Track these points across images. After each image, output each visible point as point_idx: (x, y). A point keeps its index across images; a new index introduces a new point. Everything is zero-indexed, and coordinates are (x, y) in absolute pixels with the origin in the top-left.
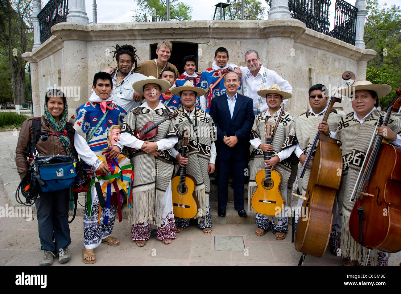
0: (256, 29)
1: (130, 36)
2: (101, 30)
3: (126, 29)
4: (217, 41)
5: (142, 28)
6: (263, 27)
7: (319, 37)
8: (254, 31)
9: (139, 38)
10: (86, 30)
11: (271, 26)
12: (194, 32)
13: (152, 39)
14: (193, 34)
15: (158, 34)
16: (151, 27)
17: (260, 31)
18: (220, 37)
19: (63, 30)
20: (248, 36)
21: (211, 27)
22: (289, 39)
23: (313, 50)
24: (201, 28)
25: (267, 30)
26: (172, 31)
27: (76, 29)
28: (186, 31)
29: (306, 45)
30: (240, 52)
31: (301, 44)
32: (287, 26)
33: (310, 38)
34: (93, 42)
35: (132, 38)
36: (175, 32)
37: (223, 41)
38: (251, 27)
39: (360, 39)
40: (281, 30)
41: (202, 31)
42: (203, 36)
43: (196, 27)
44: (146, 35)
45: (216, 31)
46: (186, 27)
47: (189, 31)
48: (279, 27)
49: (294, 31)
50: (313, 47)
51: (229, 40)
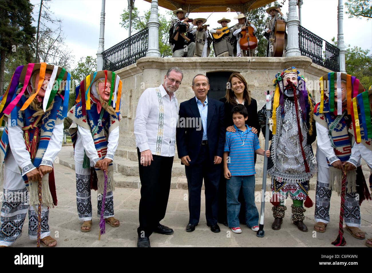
0: (280, 62)
1: (193, 66)
2: (174, 62)
3: (192, 61)
4: (253, 71)
5: (203, 61)
6: (284, 61)
7: (319, 68)
8: (278, 64)
9: (199, 68)
10: (163, 62)
11: (290, 60)
12: (238, 64)
13: (208, 69)
14: (237, 65)
15: (213, 66)
16: (209, 61)
17: (282, 64)
18: (255, 68)
19: (148, 61)
20: (274, 68)
21: (250, 61)
22: (301, 69)
23: (314, 77)
24: (243, 62)
25: (287, 63)
26: (223, 64)
27: (157, 61)
28: (232, 64)
29: (310, 74)
30: (268, 78)
31: (307, 72)
32: (301, 61)
33: (313, 69)
34: (165, 70)
35: (194, 68)
36: (225, 64)
37: (257, 70)
38: (277, 61)
39: (343, 70)
40: (297, 63)
41: (243, 64)
42: (244, 67)
43: (240, 61)
44: (204, 66)
45: (253, 64)
46: (233, 61)
47: (235, 64)
48: (296, 61)
49: (305, 64)
50: (315, 75)
51: (261, 70)
